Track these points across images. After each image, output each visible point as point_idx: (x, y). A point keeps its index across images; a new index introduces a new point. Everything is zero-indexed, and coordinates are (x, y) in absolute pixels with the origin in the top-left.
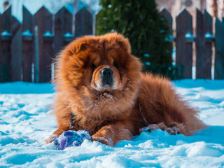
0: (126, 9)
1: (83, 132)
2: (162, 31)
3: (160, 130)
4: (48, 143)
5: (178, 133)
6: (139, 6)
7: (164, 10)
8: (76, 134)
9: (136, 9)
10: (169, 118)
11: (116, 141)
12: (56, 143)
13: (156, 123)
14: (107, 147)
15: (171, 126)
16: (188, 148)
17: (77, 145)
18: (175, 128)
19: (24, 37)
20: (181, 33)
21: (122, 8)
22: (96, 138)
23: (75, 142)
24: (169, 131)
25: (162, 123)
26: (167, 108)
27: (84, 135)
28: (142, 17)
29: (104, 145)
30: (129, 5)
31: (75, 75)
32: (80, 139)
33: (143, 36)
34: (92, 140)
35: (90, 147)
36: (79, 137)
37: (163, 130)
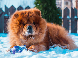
0: (44, 6)
1: (23, 46)
2: (58, 14)
3: (58, 47)
4: (7, 51)
5: (67, 49)
6: (49, 5)
7: (59, 7)
8: (20, 47)
9: (48, 6)
10: (62, 43)
11: (38, 51)
12: (11, 51)
13: (57, 44)
14: (34, 53)
15: (64, 46)
16: (72, 54)
17: (20, 52)
18: (65, 46)
19: (5, 17)
20: (65, 16)
21: (43, 6)
22: (29, 49)
23: (20, 51)
24: (62, 48)
25: (59, 44)
26: (61, 38)
27: (24, 48)
28: (50, 9)
29: (33, 52)
30: (46, 4)
31: (16, 27)
32: (22, 50)
33: (51, 16)
34: (27, 50)
35: (26, 53)
36: (21, 48)
37: (60, 47)
